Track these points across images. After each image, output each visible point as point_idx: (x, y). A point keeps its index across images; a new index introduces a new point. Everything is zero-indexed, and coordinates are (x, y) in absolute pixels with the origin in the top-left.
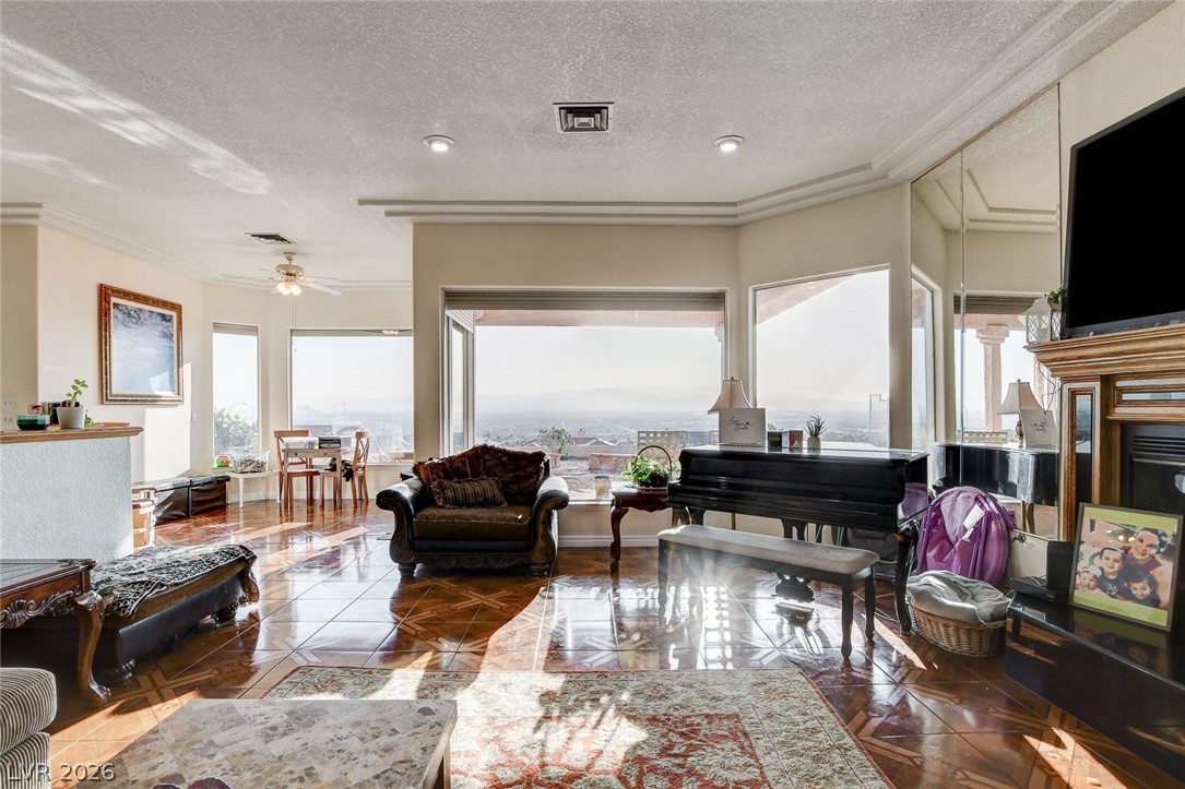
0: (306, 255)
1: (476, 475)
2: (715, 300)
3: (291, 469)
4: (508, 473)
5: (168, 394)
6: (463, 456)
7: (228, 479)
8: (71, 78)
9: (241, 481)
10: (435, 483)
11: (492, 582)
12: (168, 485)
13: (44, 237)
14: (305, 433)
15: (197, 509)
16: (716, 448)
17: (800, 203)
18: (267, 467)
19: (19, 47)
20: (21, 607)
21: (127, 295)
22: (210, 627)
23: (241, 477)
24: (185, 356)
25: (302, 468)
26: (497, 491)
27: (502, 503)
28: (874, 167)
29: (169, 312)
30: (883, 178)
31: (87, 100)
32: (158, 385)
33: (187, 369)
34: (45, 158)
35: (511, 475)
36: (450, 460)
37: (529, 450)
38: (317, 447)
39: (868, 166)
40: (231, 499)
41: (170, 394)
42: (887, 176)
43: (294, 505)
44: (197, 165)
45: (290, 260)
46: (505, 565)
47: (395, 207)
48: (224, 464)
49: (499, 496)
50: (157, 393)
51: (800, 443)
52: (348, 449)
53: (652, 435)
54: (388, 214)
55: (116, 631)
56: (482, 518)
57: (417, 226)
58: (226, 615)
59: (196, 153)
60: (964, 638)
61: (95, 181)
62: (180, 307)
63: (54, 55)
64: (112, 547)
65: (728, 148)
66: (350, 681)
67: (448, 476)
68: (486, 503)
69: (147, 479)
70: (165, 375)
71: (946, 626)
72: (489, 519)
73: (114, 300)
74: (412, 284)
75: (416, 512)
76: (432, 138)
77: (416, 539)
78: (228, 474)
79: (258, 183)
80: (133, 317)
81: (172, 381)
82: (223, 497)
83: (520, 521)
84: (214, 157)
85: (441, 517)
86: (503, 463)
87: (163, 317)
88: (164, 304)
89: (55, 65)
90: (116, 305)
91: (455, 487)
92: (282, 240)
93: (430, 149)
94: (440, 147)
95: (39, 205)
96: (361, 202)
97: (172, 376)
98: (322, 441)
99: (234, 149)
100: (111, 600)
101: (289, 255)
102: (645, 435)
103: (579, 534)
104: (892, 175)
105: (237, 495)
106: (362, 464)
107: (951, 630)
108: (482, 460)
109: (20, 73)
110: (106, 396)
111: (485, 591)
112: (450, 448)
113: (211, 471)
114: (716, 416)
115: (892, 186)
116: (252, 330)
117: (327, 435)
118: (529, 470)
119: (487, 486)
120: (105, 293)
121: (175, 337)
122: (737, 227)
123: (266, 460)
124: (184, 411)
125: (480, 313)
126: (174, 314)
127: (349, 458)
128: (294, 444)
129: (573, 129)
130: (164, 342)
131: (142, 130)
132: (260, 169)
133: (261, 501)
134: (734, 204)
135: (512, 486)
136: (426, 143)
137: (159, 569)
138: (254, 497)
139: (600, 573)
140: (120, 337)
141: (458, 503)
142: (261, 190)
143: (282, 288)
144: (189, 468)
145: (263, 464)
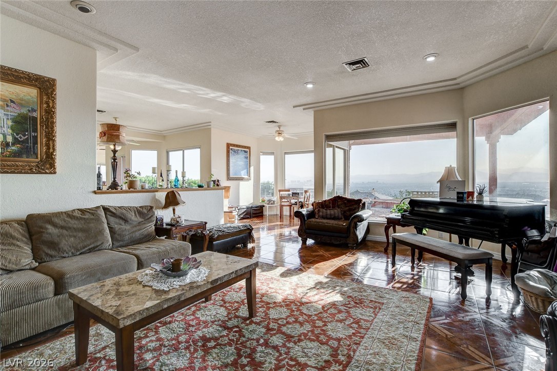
0: (285, 126)
1: (334, 207)
2: (452, 126)
3: (283, 204)
4: (347, 207)
5: (246, 177)
6: (330, 199)
7: (264, 206)
8: (208, 91)
9: (267, 207)
10: (317, 210)
11: (332, 248)
12: (245, 207)
13: (213, 131)
14: (289, 191)
15: (254, 216)
16: (438, 200)
17: (491, 73)
18: (276, 202)
19: (197, 87)
20: (191, 231)
21: (234, 145)
22: (239, 248)
23: (267, 206)
24: (252, 164)
25: (288, 204)
26: (340, 214)
27: (342, 219)
28: (530, 47)
29: (246, 149)
30: (540, 50)
31: (212, 95)
32: (243, 174)
33: (252, 168)
34: (208, 110)
35: (347, 208)
36: (325, 201)
37: (356, 198)
38: (291, 196)
39: (526, 47)
40: (265, 213)
41: (247, 177)
42: (542, 49)
43: (284, 217)
44: (243, 105)
45: (279, 128)
46: (338, 243)
47: (306, 106)
48: (263, 201)
49: (340, 216)
50: (243, 177)
51: (473, 198)
52: (302, 197)
53: (420, 193)
54: (304, 109)
55: (212, 242)
56: (330, 223)
57: (315, 111)
58: (245, 246)
59: (242, 102)
60: (540, 304)
61: (220, 114)
62: (250, 147)
63: (204, 86)
64: (219, 221)
65: (431, 59)
66: (266, 267)
67: (323, 207)
68: (334, 218)
69: (240, 205)
70: (245, 171)
71: (531, 297)
72: (333, 224)
73: (231, 147)
74: (313, 133)
75: (307, 219)
76: (307, 83)
77: (306, 229)
78: (265, 205)
79: (260, 107)
80: (236, 152)
81: (247, 173)
82: (262, 212)
83: (344, 226)
84: (246, 102)
85: (315, 222)
86: (345, 203)
87: (245, 152)
88: (245, 147)
89: (204, 89)
90: (231, 149)
91: (324, 211)
92: (275, 122)
93: (306, 87)
94: (310, 86)
95: (210, 122)
96: (294, 107)
97: (247, 171)
98: (293, 193)
99: (251, 99)
100: (211, 233)
101: (279, 127)
102: (416, 193)
103: (374, 235)
104: (545, 47)
105: (267, 212)
106: (308, 203)
107: (533, 298)
108: (338, 201)
109: (198, 92)
110: (229, 178)
111: (327, 251)
112: (326, 197)
113: (259, 203)
114: (439, 184)
115: (550, 53)
116: (272, 153)
117: (295, 191)
118: (355, 206)
119: (336, 212)
120: (228, 145)
121: (248, 158)
122: (462, 88)
123: (276, 200)
124: (251, 182)
125: (352, 142)
126: (248, 150)
127: (302, 200)
128: (284, 194)
129: (354, 69)
130: (245, 160)
131: (226, 99)
132: (260, 103)
133: (274, 215)
134: (455, 79)
135: (347, 213)
136: (305, 85)
137: (225, 228)
138: (272, 213)
139: (381, 252)
140: (232, 160)
141: (323, 218)
142: (262, 109)
143: (277, 138)
144: (252, 202)
145: (274, 202)
